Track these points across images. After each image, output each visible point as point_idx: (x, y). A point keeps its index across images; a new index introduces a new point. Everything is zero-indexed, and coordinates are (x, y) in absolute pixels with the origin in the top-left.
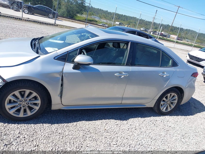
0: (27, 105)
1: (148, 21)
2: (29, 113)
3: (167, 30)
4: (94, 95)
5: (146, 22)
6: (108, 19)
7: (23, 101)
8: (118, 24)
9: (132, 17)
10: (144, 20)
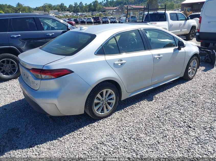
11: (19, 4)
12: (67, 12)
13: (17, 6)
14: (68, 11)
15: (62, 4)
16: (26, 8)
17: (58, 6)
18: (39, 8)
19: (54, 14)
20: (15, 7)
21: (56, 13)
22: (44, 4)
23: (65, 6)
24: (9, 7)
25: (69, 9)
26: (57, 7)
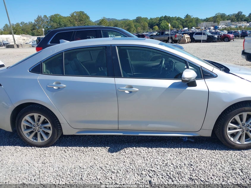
11: (187, 16)
12: (244, 22)
13: (185, 18)
14: (245, 20)
15: (239, 13)
16: (194, 20)
17: (233, 15)
18: (209, 19)
19: (224, 26)
20: (183, 18)
21: (228, 24)
22: (216, 14)
23: (243, 15)
24: (178, 19)
25: (248, 19)
26: (232, 17)
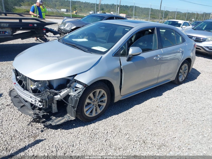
0: (98, 104)
1: (93, 3)
2: (99, 111)
3: (113, 10)
4: (141, 81)
5: (91, 4)
6: (52, 8)
7: (95, 101)
8: (66, 11)
9: (75, 1)
10: (89, 3)
